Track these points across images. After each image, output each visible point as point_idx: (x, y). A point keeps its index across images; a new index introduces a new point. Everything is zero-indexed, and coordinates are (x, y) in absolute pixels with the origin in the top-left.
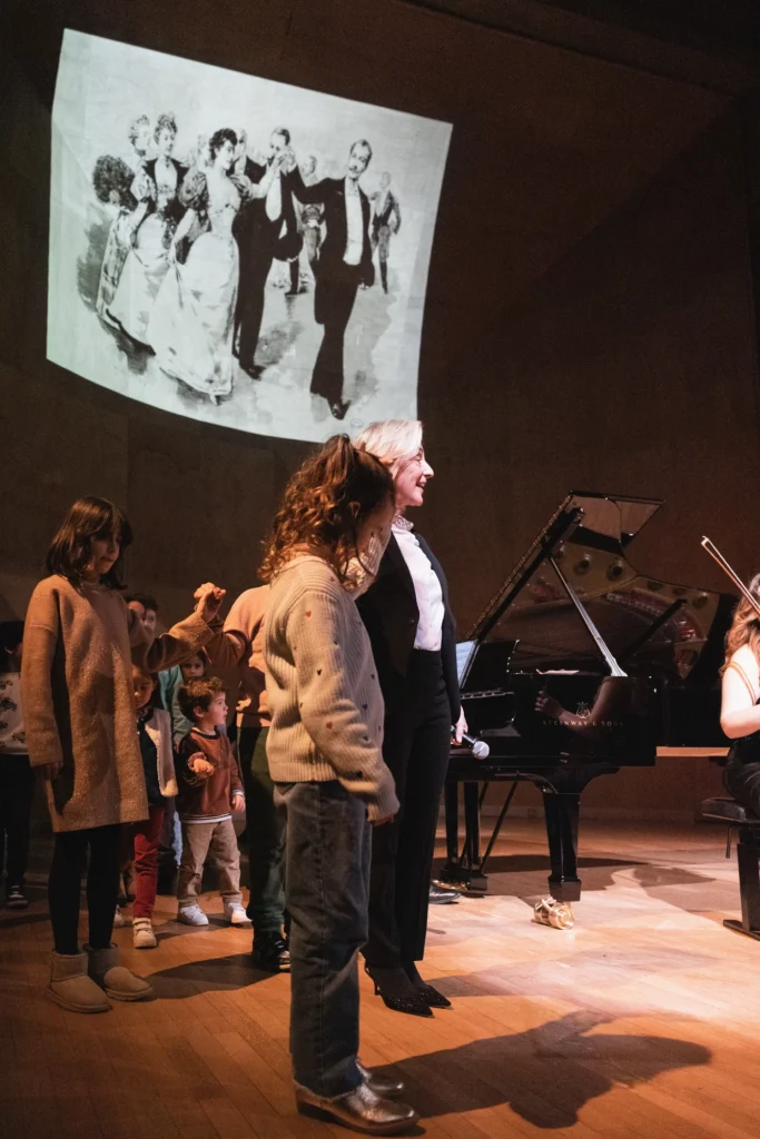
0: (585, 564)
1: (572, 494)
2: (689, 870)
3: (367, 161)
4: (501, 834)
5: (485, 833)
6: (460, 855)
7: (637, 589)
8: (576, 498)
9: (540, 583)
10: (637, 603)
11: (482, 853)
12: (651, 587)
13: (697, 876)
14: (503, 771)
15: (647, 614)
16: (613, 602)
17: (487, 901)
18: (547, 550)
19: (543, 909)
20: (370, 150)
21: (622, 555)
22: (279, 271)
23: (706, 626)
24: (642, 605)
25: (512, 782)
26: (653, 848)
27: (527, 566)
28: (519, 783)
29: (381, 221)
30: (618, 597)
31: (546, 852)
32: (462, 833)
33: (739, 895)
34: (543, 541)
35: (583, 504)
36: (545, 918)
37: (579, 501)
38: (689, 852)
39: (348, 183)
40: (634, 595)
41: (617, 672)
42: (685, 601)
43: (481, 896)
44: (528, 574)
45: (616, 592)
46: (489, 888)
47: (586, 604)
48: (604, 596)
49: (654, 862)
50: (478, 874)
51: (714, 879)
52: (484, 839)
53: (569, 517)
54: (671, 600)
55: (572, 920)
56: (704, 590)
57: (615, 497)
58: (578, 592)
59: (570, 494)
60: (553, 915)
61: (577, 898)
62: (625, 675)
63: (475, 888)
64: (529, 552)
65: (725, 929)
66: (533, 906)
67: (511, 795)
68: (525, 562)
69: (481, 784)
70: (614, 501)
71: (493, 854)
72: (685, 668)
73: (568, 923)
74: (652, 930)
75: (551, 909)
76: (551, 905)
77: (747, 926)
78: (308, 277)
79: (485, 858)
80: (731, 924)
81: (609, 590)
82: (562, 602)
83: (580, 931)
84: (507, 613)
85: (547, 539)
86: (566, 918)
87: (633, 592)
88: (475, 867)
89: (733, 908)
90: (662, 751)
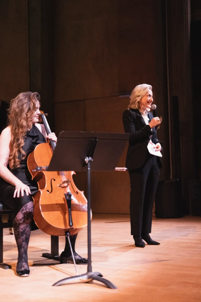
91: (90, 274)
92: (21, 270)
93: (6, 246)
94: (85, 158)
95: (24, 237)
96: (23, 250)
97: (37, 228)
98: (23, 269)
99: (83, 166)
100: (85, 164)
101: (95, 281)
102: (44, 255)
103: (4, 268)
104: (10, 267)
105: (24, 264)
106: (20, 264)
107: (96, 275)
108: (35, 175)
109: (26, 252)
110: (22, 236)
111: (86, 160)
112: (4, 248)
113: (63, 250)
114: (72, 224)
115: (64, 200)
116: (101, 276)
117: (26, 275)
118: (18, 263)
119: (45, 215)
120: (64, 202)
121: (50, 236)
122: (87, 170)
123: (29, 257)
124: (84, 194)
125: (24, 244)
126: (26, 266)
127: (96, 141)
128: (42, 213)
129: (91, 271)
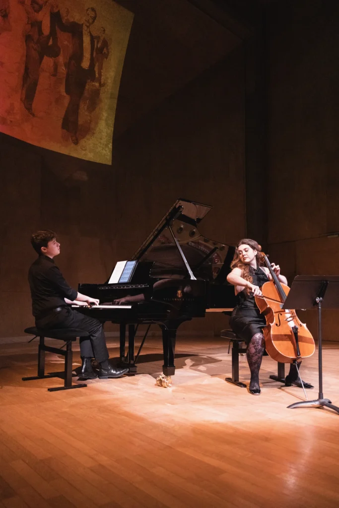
0: (181, 229)
1: (179, 200)
2: (213, 357)
3: (94, 19)
4: (145, 345)
5: (137, 344)
6: (126, 355)
7: (200, 241)
8: (181, 202)
9: (164, 236)
10: (200, 247)
11: (135, 354)
12: (206, 241)
13: (216, 360)
14: (146, 320)
15: (203, 252)
16: (191, 246)
17: (136, 377)
18: (168, 223)
19: (160, 380)
20: (96, 14)
21: (196, 226)
22: (47, 62)
23: (223, 258)
24: (202, 248)
25: (149, 325)
26: (201, 348)
27: (159, 228)
28: (152, 325)
29: (100, 50)
30: (193, 244)
31: (162, 352)
32: (127, 345)
33: (231, 367)
34: (166, 219)
35: (183, 204)
36: (161, 384)
37: (182, 203)
38: (213, 349)
39: (85, 28)
40: (199, 243)
41: (193, 278)
42: (217, 248)
43: (133, 375)
44: (160, 232)
45: (192, 242)
46: (137, 371)
47: (181, 246)
48: (188, 243)
49: (200, 354)
50: (133, 366)
51: (221, 360)
52: (136, 347)
53: (177, 210)
54: (212, 247)
55: (171, 383)
56: (223, 244)
57: (195, 203)
58: (178, 241)
59: (178, 199)
60: (164, 382)
61: (173, 374)
62: (196, 279)
63: (132, 372)
64: (161, 222)
65: (226, 382)
66: (156, 378)
67: (148, 329)
68: (158, 227)
69: (136, 325)
70: (195, 204)
71: (140, 354)
72: (215, 275)
73: (170, 385)
74: (200, 385)
75: (163, 380)
76: (163, 378)
77: (233, 380)
78: (63, 70)
79: (136, 356)
80: (228, 380)
81: (190, 240)
82: (171, 244)
83: (174, 388)
84: (150, 248)
85: (168, 218)
86: (169, 383)
87: (198, 243)
88: (132, 362)
89: (228, 372)
90: (207, 310)
91: (322, 401)
92: (253, 389)
93: (241, 367)
94: (316, 298)
95: (256, 365)
96: (255, 374)
97: (267, 355)
98: (255, 388)
99: (314, 305)
100: (316, 304)
101: (325, 407)
102: (271, 377)
103: (241, 387)
104: (245, 386)
105: (256, 384)
106: (252, 384)
107: (327, 402)
108: (263, 310)
109: (257, 376)
110: (255, 365)
111: (317, 300)
112: (239, 368)
113: (288, 374)
114: (300, 355)
115: (291, 332)
116: (330, 402)
117: (257, 394)
118: (251, 382)
119: (275, 344)
120: (290, 334)
121: (277, 362)
122: (318, 309)
123: (260, 378)
124: (307, 326)
125: (256, 370)
126: (257, 386)
127: (327, 283)
128: (273, 341)
129: (323, 398)
